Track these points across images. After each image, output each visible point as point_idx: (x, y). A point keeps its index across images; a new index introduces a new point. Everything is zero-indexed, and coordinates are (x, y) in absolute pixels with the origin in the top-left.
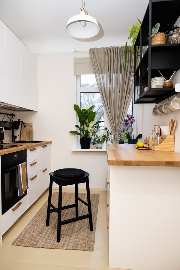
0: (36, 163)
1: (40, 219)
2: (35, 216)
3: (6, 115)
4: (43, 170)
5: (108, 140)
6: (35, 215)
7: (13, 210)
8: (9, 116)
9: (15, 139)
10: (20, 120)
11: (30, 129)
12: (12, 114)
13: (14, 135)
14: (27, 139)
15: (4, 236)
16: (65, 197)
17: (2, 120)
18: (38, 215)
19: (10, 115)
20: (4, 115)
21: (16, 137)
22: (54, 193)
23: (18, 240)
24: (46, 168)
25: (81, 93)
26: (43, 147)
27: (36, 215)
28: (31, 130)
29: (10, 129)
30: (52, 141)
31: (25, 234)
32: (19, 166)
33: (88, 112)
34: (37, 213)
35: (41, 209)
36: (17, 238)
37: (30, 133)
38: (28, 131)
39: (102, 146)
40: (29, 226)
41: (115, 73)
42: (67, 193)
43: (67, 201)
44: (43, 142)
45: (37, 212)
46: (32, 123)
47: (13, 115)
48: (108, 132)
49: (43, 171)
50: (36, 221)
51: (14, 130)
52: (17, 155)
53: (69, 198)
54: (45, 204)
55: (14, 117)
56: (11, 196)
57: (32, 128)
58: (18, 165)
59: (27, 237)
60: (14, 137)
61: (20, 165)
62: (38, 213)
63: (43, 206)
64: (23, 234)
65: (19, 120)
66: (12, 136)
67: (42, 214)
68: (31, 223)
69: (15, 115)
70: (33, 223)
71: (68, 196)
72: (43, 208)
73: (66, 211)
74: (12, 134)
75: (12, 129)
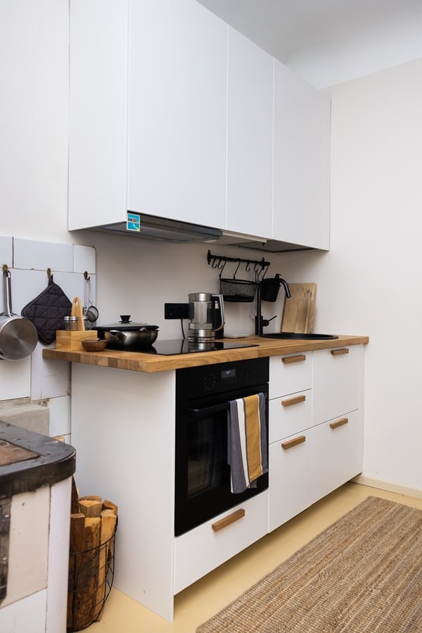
0: (302, 399)
1: (299, 576)
2: (288, 561)
3: (244, 264)
4: (333, 422)
6: (288, 558)
7: (216, 528)
8: (252, 266)
9: (264, 327)
10: (280, 277)
11: (307, 300)
12: (261, 260)
13: (262, 317)
14: (299, 328)
15: (180, 598)
16: (400, 524)
17: (232, 278)
18: (295, 560)
19: (256, 262)
20: (238, 263)
21: (266, 323)
22: (369, 498)
23: (217, 623)
24: (345, 417)
26: (332, 353)
27: (292, 558)
28: (309, 301)
29: (252, 301)
30: (368, 338)
31: (239, 612)
32: (236, 404)
34: (296, 554)
35: (311, 542)
36: (214, 618)
37: (307, 313)
38: (301, 305)
40: (259, 588)
42: (410, 509)
43: (403, 539)
44: (337, 338)
45: (296, 551)
46: (314, 285)
47: (264, 264)
49: (333, 426)
50: (282, 578)
51: (262, 301)
52: (234, 370)
53: (413, 529)
54: (328, 529)
55: (266, 267)
56: (213, 486)
57: (312, 299)
58: (231, 402)
59: (240, 623)
60: (260, 323)
61: (240, 402)
62: (299, 552)
63: (322, 534)
64: (234, 608)
65: (277, 275)
66: (257, 318)
67: (309, 560)
68: (270, 580)
69: (268, 264)
70: (273, 581)
71: (411, 519)
72: (320, 541)
73: (388, 577)
74: (256, 315)
75: (255, 299)
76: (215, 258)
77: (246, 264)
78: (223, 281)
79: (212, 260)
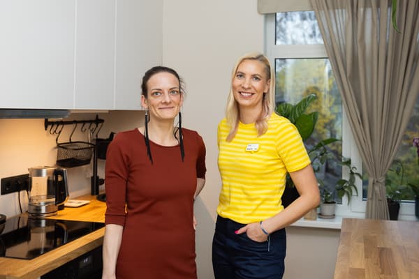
3: (80, 126)
5: (354, 193)
8: (87, 125)
12: (95, 118)
13: (98, 177)
17: (69, 141)
19: (91, 121)
20: (74, 125)
21: (102, 182)
25: (276, 59)
29: (89, 163)
33: (295, 112)
39: (334, 209)
41: (371, 7)
47: (98, 122)
48: (354, 171)
51: (99, 160)
52: (90, 257)
55: (100, 125)
60: (96, 182)
65: (112, 134)
66: (92, 178)
69: (102, 121)
74: (92, 175)
75: (92, 161)
76: (53, 124)
77: (82, 125)
78: (59, 146)
79: (49, 127)
